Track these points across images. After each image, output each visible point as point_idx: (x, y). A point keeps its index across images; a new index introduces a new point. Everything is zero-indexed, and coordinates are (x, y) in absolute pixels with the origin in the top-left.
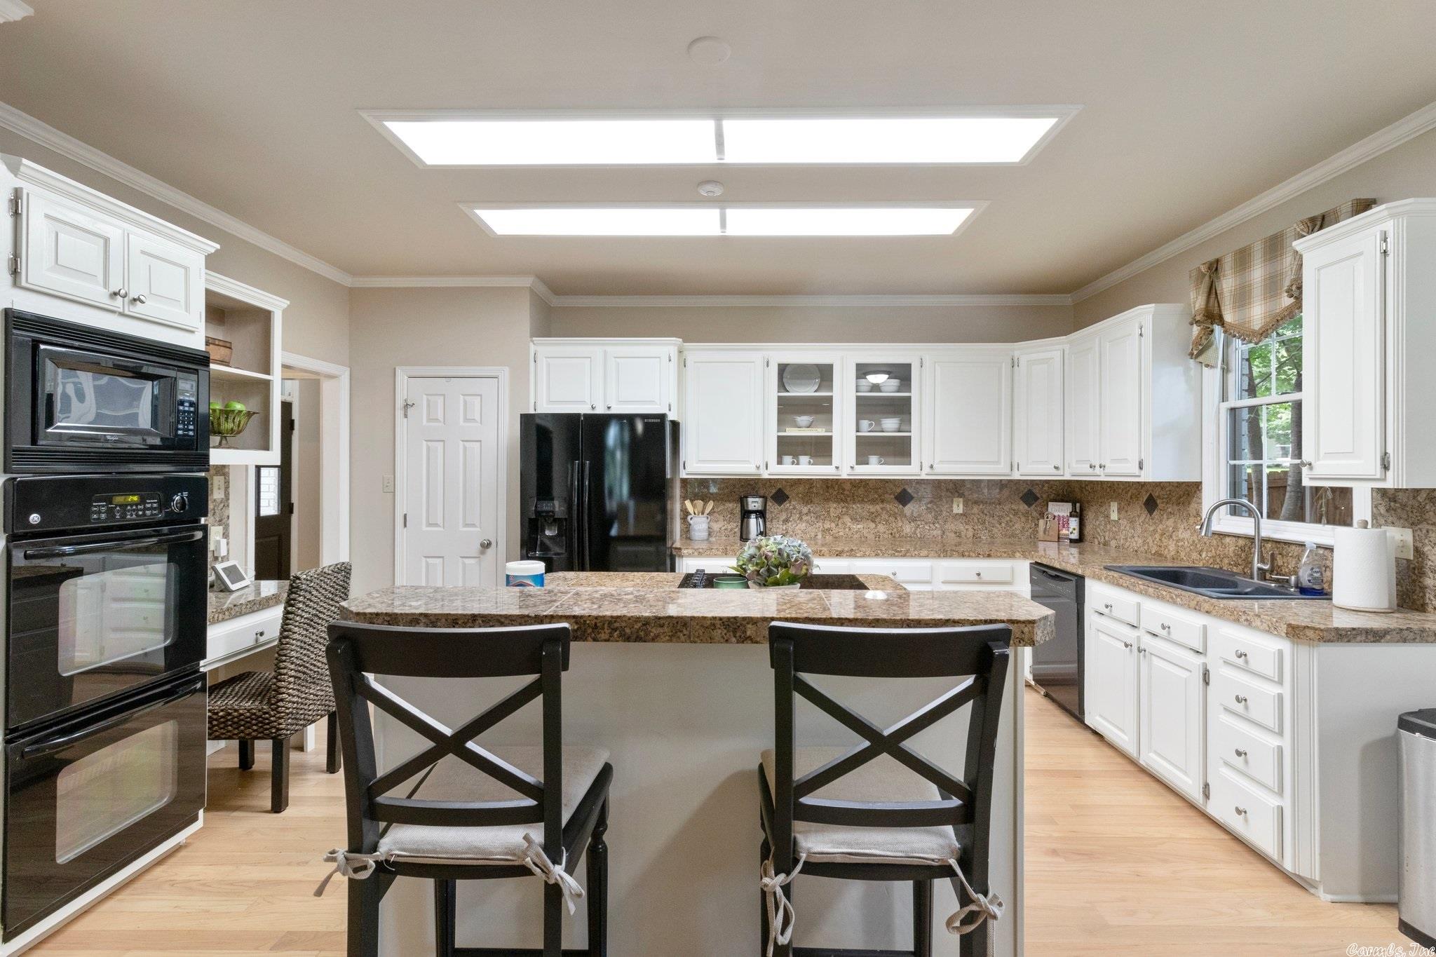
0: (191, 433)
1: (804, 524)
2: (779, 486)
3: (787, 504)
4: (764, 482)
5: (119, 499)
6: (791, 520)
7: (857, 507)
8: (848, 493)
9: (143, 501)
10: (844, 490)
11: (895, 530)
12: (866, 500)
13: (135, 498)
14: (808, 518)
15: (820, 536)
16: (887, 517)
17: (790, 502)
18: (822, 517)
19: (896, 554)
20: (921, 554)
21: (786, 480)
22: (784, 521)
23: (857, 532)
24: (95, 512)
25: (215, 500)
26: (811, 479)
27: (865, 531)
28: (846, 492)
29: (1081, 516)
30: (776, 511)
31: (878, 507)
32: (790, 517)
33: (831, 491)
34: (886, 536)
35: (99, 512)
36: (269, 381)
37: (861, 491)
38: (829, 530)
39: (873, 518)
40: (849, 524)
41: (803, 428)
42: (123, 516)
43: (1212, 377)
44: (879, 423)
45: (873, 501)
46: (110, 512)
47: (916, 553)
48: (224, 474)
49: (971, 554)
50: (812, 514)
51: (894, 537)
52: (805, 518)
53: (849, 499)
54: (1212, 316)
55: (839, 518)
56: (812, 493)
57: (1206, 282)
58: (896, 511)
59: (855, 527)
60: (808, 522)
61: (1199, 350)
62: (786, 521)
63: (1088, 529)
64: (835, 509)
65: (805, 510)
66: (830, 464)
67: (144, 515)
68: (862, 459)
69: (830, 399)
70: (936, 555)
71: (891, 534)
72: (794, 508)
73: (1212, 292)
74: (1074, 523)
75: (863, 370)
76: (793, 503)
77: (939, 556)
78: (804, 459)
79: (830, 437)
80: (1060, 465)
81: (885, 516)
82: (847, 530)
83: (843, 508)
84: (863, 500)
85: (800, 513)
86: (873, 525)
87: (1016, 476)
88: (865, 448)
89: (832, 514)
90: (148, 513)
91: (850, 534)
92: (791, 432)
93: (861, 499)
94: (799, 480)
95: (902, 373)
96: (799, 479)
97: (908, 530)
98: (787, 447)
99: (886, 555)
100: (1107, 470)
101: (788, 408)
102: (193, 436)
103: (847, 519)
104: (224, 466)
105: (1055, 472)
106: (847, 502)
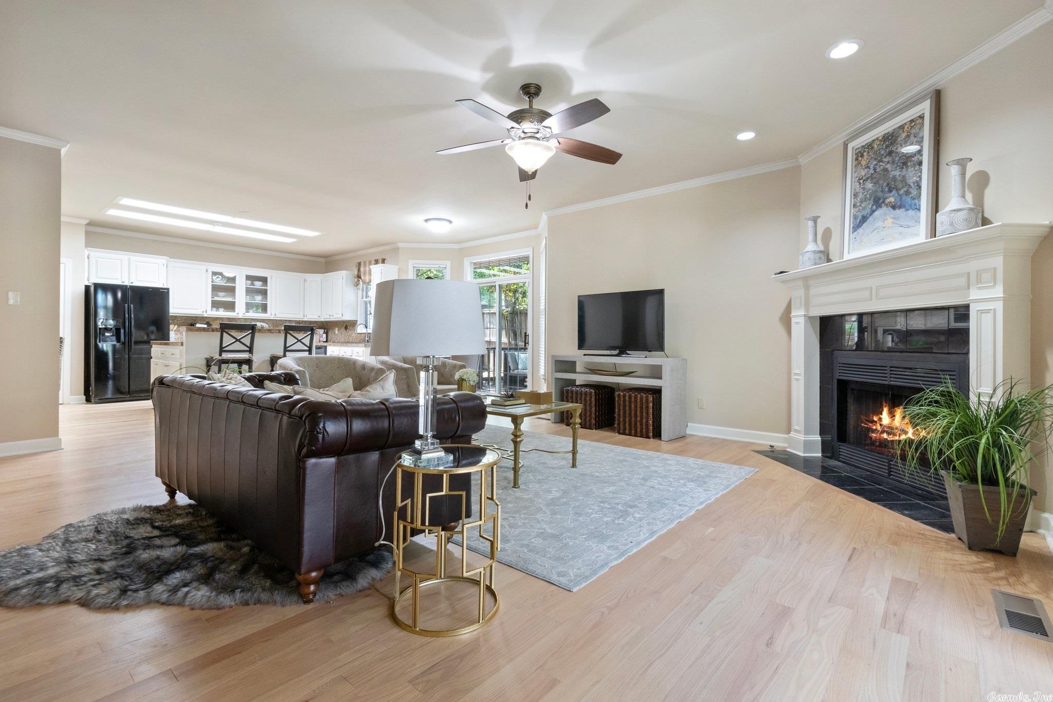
2: (209, 319)
4: (204, 317)
21: (213, 317)
26: (223, 318)
29: (327, 334)
41: (222, 297)
43: (360, 292)
44: (253, 297)
54: (359, 277)
57: (358, 268)
61: (357, 285)
63: (329, 338)
66: (234, 312)
68: (247, 310)
69: (234, 287)
73: (359, 270)
74: (324, 336)
75: (248, 278)
78: (221, 310)
79: (235, 302)
80: (320, 315)
87: (306, 319)
88: (249, 306)
92: (216, 299)
94: (217, 318)
95: (264, 280)
98: (216, 305)
100: (334, 317)
101: (216, 289)
105: (319, 318)
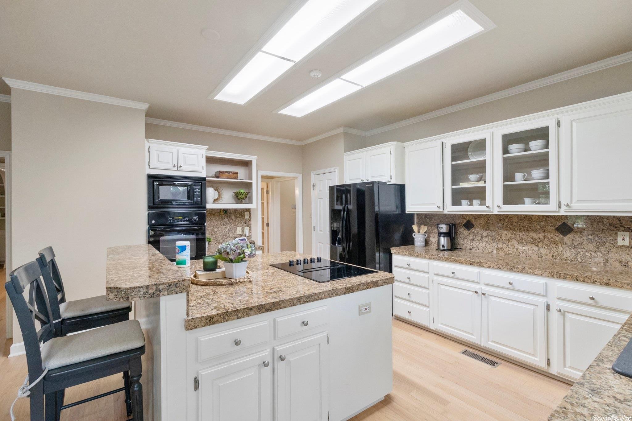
1: (484, 243)
2: (468, 218)
3: (473, 230)
4: (459, 216)
5: (176, 218)
6: (476, 239)
7: (523, 234)
8: (516, 224)
9: (183, 218)
10: (512, 222)
11: (556, 253)
12: (530, 230)
13: (181, 218)
14: (487, 239)
15: (495, 252)
16: (548, 243)
17: (475, 229)
18: (497, 239)
19: (514, 269)
20: (536, 273)
21: (472, 215)
22: (471, 240)
23: (523, 252)
25: (246, 219)
26: (488, 215)
27: (530, 253)
28: (514, 224)
30: (466, 234)
31: (541, 236)
32: (475, 238)
33: (503, 222)
34: (548, 257)
35: (170, 221)
36: (252, 182)
37: (526, 223)
38: (501, 248)
39: (537, 243)
40: (517, 246)
42: (177, 222)
45: (536, 231)
46: (174, 221)
47: (531, 271)
48: (249, 211)
49: (586, 280)
50: (489, 237)
51: (555, 259)
52: (485, 239)
53: (516, 228)
55: (509, 241)
56: (489, 223)
58: (557, 239)
59: (522, 248)
60: (486, 242)
62: (472, 240)
64: (505, 234)
65: (485, 234)
68: (512, 200)
70: (549, 275)
71: (553, 256)
72: (478, 233)
76: (477, 229)
77: (553, 277)
78: (475, 202)
79: (485, 188)
81: (546, 242)
82: (515, 250)
83: (512, 234)
84: (527, 230)
85: (481, 236)
86: (536, 248)
89: (503, 238)
90: (185, 221)
91: (517, 252)
92: (461, 185)
93: (525, 229)
96: (480, 215)
97: (569, 255)
98: (461, 195)
99: (505, 269)
102: (200, 201)
103: (515, 242)
104: (249, 209)
106: (515, 231)
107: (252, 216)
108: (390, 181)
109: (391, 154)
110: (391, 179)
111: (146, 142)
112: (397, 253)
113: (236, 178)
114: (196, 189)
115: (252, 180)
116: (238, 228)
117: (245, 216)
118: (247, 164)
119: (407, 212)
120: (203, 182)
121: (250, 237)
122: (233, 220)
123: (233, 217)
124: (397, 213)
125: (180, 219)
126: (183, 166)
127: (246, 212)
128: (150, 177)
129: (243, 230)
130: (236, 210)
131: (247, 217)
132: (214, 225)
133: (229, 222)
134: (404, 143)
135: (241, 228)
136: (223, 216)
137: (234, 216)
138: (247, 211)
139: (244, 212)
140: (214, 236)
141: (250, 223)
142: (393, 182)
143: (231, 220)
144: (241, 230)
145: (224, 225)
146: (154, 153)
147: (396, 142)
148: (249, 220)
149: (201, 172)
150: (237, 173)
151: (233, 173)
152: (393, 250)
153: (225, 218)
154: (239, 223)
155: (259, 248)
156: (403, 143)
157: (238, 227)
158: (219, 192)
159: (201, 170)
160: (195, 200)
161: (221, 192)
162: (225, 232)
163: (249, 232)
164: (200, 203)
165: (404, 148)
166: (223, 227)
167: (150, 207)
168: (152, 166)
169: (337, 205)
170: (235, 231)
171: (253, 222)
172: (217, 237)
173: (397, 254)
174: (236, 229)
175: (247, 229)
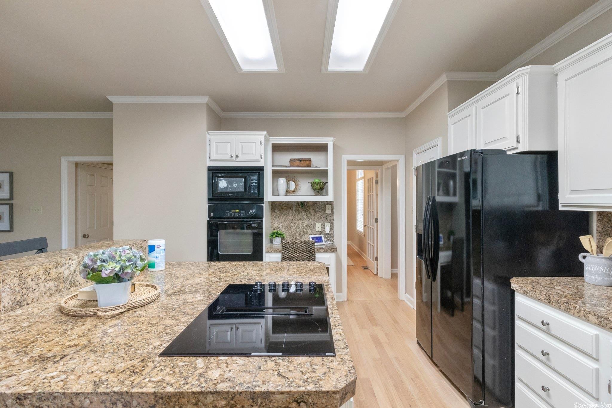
0: (256, 192)
5: (233, 211)
9: (240, 212)
13: (238, 211)
24: (227, 214)
25: (327, 214)
35: (228, 214)
36: (328, 170)
42: (234, 215)
46: (231, 214)
48: (331, 205)
67: (241, 215)
90: (242, 215)
102: (257, 193)
104: (331, 202)
107: (334, 210)
108: (515, 147)
109: (518, 93)
110: (518, 142)
111: (207, 135)
112: (522, 291)
113: (309, 166)
114: (252, 180)
115: (328, 167)
116: (317, 224)
117: (325, 210)
118: (323, 148)
119: (561, 208)
120: (261, 172)
121: (332, 235)
122: (311, 215)
123: (311, 211)
124: (540, 208)
125: (237, 213)
126: (240, 156)
127: (327, 206)
128: (210, 169)
129: (323, 227)
130: (315, 203)
131: (328, 211)
132: (290, 220)
133: (306, 217)
134: (555, 65)
135: (320, 224)
136: (301, 209)
137: (313, 210)
138: (328, 204)
139: (325, 205)
140: (290, 232)
141: (332, 218)
142: (522, 148)
143: (310, 214)
144: (320, 227)
145: (301, 219)
146: (213, 145)
147: (530, 66)
148: (330, 215)
149: (260, 161)
150: (310, 160)
151: (305, 160)
152: (516, 283)
153: (303, 212)
154: (318, 218)
155: (331, 250)
156: (553, 64)
157: (318, 222)
158: (295, 183)
159: (259, 159)
160: (252, 192)
161: (297, 183)
162: (303, 228)
163: (331, 229)
164: (257, 195)
165: (557, 75)
166: (300, 222)
167: (209, 200)
168: (212, 158)
169: (438, 195)
170: (314, 227)
171: (335, 217)
172: (294, 233)
173: (521, 293)
174: (315, 225)
175: (327, 225)
